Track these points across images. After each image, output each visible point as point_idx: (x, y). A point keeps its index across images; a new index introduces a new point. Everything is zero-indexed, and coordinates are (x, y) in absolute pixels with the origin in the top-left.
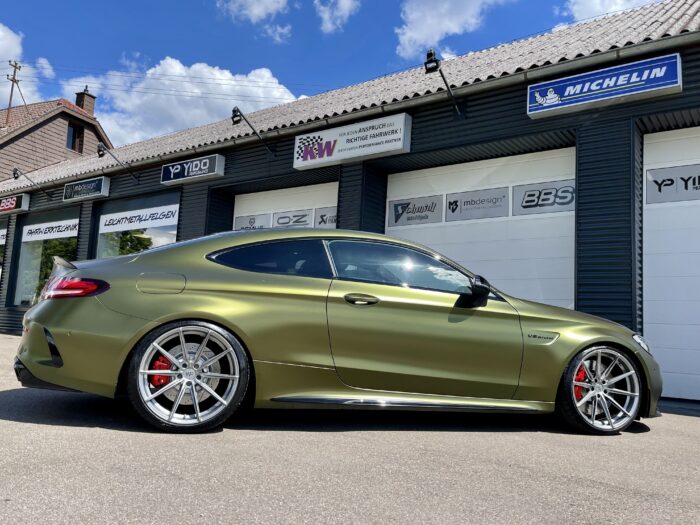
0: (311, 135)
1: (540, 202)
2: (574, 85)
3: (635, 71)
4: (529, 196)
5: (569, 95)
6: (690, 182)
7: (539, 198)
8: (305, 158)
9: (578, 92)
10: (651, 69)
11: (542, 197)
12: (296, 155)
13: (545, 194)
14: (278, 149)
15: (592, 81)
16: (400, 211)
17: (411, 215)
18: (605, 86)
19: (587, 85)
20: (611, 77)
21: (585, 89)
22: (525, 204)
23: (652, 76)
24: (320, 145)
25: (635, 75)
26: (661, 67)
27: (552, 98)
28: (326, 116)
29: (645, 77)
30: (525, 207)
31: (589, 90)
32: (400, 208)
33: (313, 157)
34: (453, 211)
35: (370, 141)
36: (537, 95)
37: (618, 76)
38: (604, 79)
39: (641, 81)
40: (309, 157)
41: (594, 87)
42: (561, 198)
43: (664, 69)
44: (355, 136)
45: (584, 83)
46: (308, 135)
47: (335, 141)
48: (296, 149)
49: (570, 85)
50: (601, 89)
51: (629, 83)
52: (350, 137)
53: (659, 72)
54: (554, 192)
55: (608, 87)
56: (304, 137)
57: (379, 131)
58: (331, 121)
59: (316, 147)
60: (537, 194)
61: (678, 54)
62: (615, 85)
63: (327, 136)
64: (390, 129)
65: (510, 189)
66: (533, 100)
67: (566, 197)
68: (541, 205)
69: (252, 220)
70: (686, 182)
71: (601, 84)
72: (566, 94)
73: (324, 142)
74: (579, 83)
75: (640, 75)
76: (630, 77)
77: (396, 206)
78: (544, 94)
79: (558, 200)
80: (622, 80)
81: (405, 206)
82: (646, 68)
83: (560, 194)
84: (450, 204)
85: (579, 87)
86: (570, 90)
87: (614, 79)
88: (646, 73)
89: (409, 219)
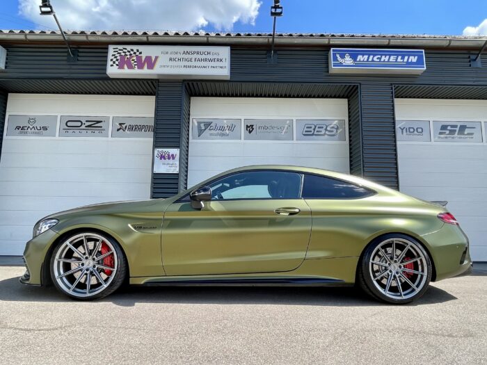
0: (129, 47)
1: (315, 133)
2: (363, 55)
3: (400, 55)
4: (308, 128)
5: (360, 61)
6: (405, 130)
7: (314, 129)
8: (121, 66)
9: (366, 60)
10: (409, 56)
11: (317, 129)
12: (110, 63)
13: (319, 128)
14: (80, 54)
15: (374, 55)
16: (203, 128)
17: (212, 132)
18: (382, 60)
19: (371, 57)
20: (386, 55)
21: (370, 59)
22: (304, 133)
23: (410, 61)
24: (139, 58)
25: (400, 57)
26: (414, 56)
27: (348, 60)
28: (145, 33)
29: (405, 60)
30: (304, 135)
31: (373, 61)
32: (202, 125)
33: (130, 67)
34: (250, 132)
35: (194, 63)
36: (338, 56)
37: (390, 55)
38: (382, 55)
39: (403, 62)
40: (126, 66)
41: (375, 59)
42: (330, 131)
43: (416, 57)
44: (179, 56)
45: (369, 55)
46: (125, 46)
47: (157, 58)
48: (110, 57)
49: (361, 54)
50: (380, 61)
51: (396, 61)
52: (173, 56)
53: (414, 59)
54: (325, 127)
55: (384, 61)
56: (120, 47)
57: (203, 57)
58: (151, 39)
59: (135, 58)
60: (313, 127)
61: (423, 50)
62: (388, 61)
63: (146, 51)
64: (216, 57)
65: (295, 121)
66: (335, 59)
67: (332, 131)
68: (316, 135)
69: (32, 120)
70: (402, 130)
71: (380, 59)
72: (358, 60)
73: (143, 56)
74: (366, 54)
75: (403, 58)
76: (397, 58)
77: (199, 123)
78: (343, 56)
79: (327, 133)
80: (392, 59)
81: (208, 125)
82: (406, 55)
83: (328, 129)
84: (247, 127)
85: (366, 57)
86: (360, 58)
87: (388, 57)
88: (406, 58)
89: (211, 134)
